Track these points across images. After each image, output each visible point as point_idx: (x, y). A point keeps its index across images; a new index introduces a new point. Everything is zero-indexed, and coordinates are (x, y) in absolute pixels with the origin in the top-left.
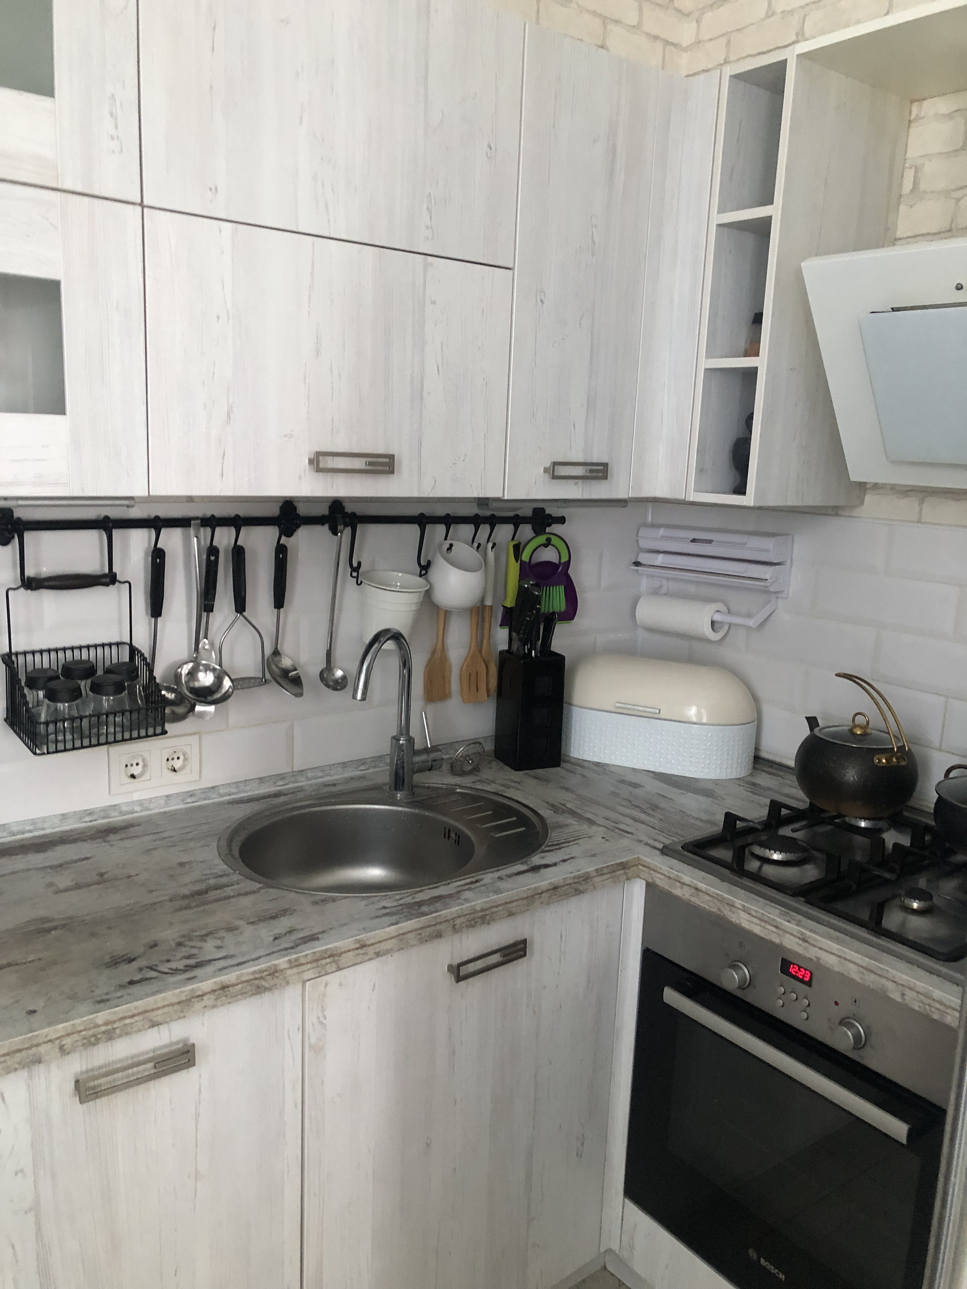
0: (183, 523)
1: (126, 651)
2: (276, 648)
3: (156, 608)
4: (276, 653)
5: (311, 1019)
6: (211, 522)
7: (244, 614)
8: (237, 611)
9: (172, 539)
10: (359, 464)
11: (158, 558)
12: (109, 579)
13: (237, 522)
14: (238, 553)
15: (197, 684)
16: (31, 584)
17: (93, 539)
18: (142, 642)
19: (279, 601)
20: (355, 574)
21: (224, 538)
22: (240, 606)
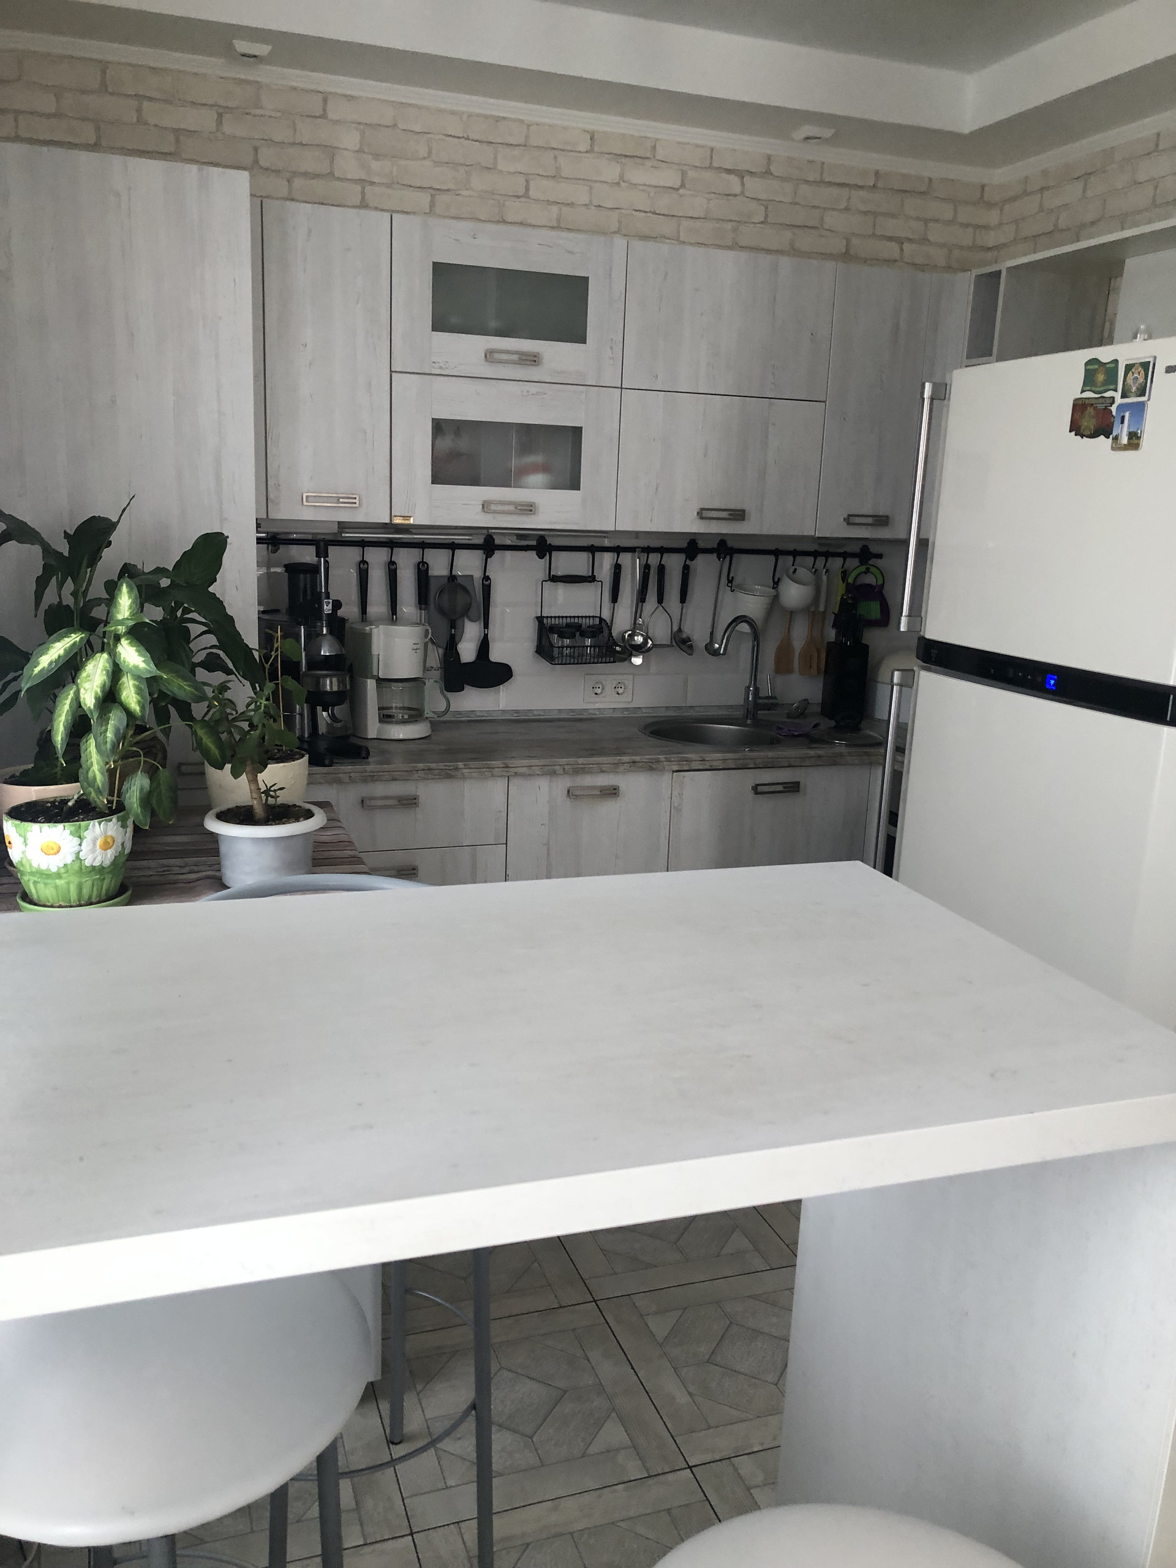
0: (631, 550)
1: (597, 621)
2: (680, 628)
3: (614, 598)
4: (680, 630)
5: (675, 793)
6: (648, 550)
7: (663, 605)
8: (658, 603)
9: (625, 559)
10: (724, 514)
11: (617, 569)
12: (591, 579)
13: (662, 551)
14: (661, 569)
15: (633, 643)
16: (554, 579)
17: (583, 557)
18: (606, 615)
19: (683, 600)
20: (730, 585)
21: (654, 559)
22: (660, 600)
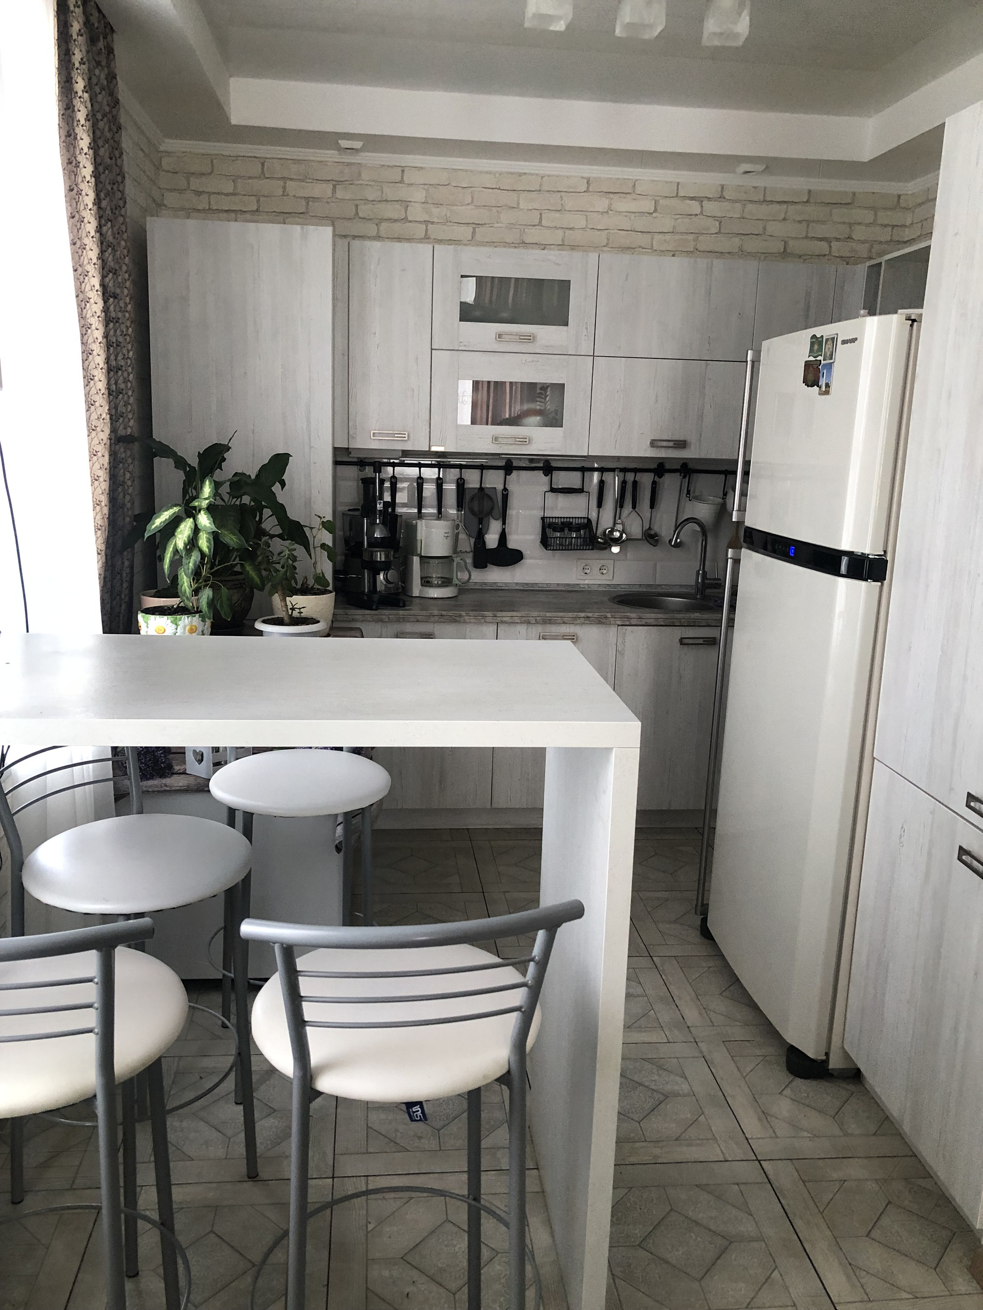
0: (612, 470)
1: (586, 521)
2: (650, 527)
3: (600, 505)
6: (624, 470)
7: (636, 510)
8: (633, 508)
9: (608, 477)
10: (671, 444)
11: (602, 483)
12: (581, 491)
13: (636, 471)
14: (635, 483)
15: (612, 537)
16: (553, 490)
17: (578, 474)
18: (593, 515)
19: (652, 506)
20: (688, 496)
21: (630, 477)
22: (634, 507)
